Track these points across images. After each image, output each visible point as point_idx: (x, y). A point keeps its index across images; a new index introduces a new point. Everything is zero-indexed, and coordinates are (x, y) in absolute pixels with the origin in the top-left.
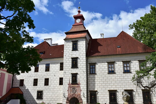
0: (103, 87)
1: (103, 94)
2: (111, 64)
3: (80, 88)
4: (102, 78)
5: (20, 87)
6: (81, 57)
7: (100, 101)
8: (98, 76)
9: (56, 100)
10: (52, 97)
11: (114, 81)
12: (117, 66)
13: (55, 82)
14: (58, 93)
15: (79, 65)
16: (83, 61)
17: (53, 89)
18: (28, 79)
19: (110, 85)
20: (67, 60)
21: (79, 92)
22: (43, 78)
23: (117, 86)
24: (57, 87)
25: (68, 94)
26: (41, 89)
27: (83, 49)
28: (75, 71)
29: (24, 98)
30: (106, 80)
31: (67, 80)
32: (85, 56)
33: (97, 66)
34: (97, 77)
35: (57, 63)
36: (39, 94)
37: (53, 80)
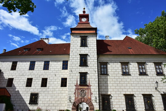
0: (117, 90)
1: (118, 99)
2: (125, 64)
3: (91, 90)
4: (116, 80)
5: (7, 88)
6: (92, 54)
7: (115, 108)
8: (111, 77)
9: (56, 106)
10: (50, 102)
11: (130, 84)
12: (131, 67)
13: (56, 83)
14: (59, 97)
15: (89, 63)
16: (94, 58)
17: (52, 91)
18: (20, 78)
19: (125, 88)
20: (75, 56)
21: (89, 96)
22: (40, 77)
23: (133, 90)
24: (57, 90)
25: (75, 98)
26: (35, 91)
27: (93, 46)
28: (84, 70)
29: (12, 102)
30: (121, 82)
31: (73, 80)
32: (96, 54)
33: (109, 66)
34: (110, 79)
35: (59, 61)
36: (34, 97)
37: (52, 80)
